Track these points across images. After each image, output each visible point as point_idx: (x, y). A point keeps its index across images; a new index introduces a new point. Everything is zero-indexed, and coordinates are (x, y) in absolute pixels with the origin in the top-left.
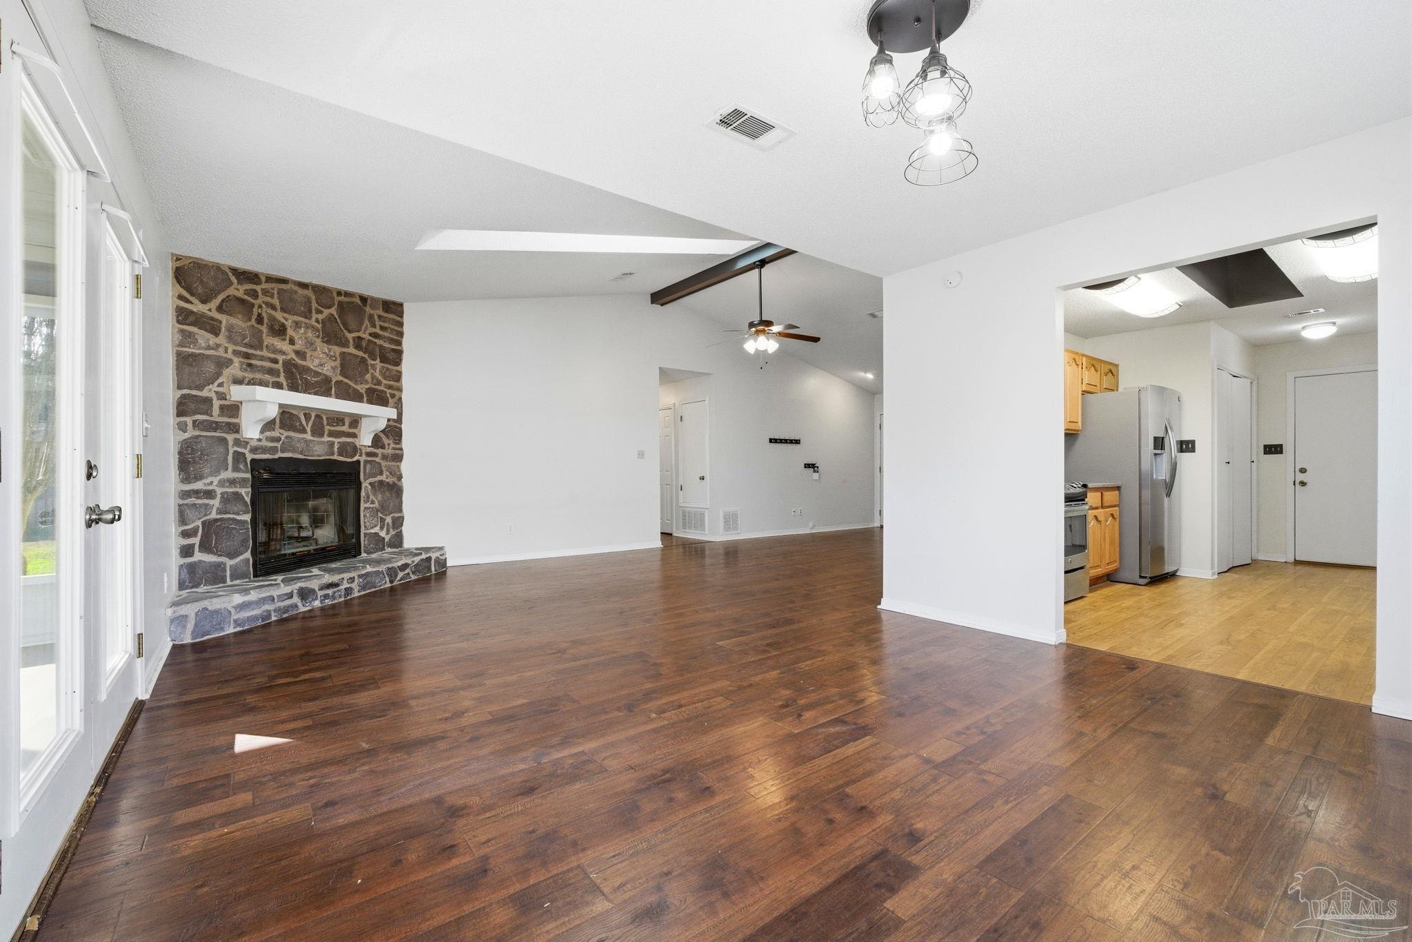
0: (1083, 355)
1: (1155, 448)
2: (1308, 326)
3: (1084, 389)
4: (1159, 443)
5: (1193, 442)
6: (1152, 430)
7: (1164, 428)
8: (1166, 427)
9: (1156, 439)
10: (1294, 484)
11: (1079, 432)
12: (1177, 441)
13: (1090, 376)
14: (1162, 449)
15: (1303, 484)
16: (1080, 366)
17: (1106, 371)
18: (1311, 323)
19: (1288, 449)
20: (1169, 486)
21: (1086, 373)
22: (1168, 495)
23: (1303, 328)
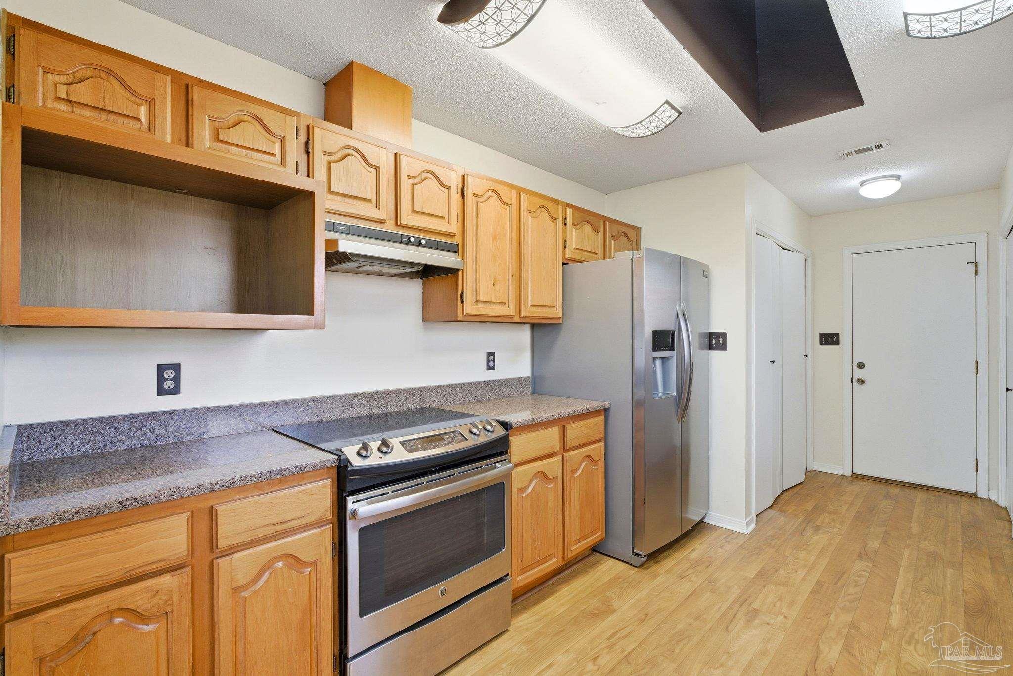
5: (724, 336)
10: (852, 382)
15: (861, 382)
19: (845, 339)
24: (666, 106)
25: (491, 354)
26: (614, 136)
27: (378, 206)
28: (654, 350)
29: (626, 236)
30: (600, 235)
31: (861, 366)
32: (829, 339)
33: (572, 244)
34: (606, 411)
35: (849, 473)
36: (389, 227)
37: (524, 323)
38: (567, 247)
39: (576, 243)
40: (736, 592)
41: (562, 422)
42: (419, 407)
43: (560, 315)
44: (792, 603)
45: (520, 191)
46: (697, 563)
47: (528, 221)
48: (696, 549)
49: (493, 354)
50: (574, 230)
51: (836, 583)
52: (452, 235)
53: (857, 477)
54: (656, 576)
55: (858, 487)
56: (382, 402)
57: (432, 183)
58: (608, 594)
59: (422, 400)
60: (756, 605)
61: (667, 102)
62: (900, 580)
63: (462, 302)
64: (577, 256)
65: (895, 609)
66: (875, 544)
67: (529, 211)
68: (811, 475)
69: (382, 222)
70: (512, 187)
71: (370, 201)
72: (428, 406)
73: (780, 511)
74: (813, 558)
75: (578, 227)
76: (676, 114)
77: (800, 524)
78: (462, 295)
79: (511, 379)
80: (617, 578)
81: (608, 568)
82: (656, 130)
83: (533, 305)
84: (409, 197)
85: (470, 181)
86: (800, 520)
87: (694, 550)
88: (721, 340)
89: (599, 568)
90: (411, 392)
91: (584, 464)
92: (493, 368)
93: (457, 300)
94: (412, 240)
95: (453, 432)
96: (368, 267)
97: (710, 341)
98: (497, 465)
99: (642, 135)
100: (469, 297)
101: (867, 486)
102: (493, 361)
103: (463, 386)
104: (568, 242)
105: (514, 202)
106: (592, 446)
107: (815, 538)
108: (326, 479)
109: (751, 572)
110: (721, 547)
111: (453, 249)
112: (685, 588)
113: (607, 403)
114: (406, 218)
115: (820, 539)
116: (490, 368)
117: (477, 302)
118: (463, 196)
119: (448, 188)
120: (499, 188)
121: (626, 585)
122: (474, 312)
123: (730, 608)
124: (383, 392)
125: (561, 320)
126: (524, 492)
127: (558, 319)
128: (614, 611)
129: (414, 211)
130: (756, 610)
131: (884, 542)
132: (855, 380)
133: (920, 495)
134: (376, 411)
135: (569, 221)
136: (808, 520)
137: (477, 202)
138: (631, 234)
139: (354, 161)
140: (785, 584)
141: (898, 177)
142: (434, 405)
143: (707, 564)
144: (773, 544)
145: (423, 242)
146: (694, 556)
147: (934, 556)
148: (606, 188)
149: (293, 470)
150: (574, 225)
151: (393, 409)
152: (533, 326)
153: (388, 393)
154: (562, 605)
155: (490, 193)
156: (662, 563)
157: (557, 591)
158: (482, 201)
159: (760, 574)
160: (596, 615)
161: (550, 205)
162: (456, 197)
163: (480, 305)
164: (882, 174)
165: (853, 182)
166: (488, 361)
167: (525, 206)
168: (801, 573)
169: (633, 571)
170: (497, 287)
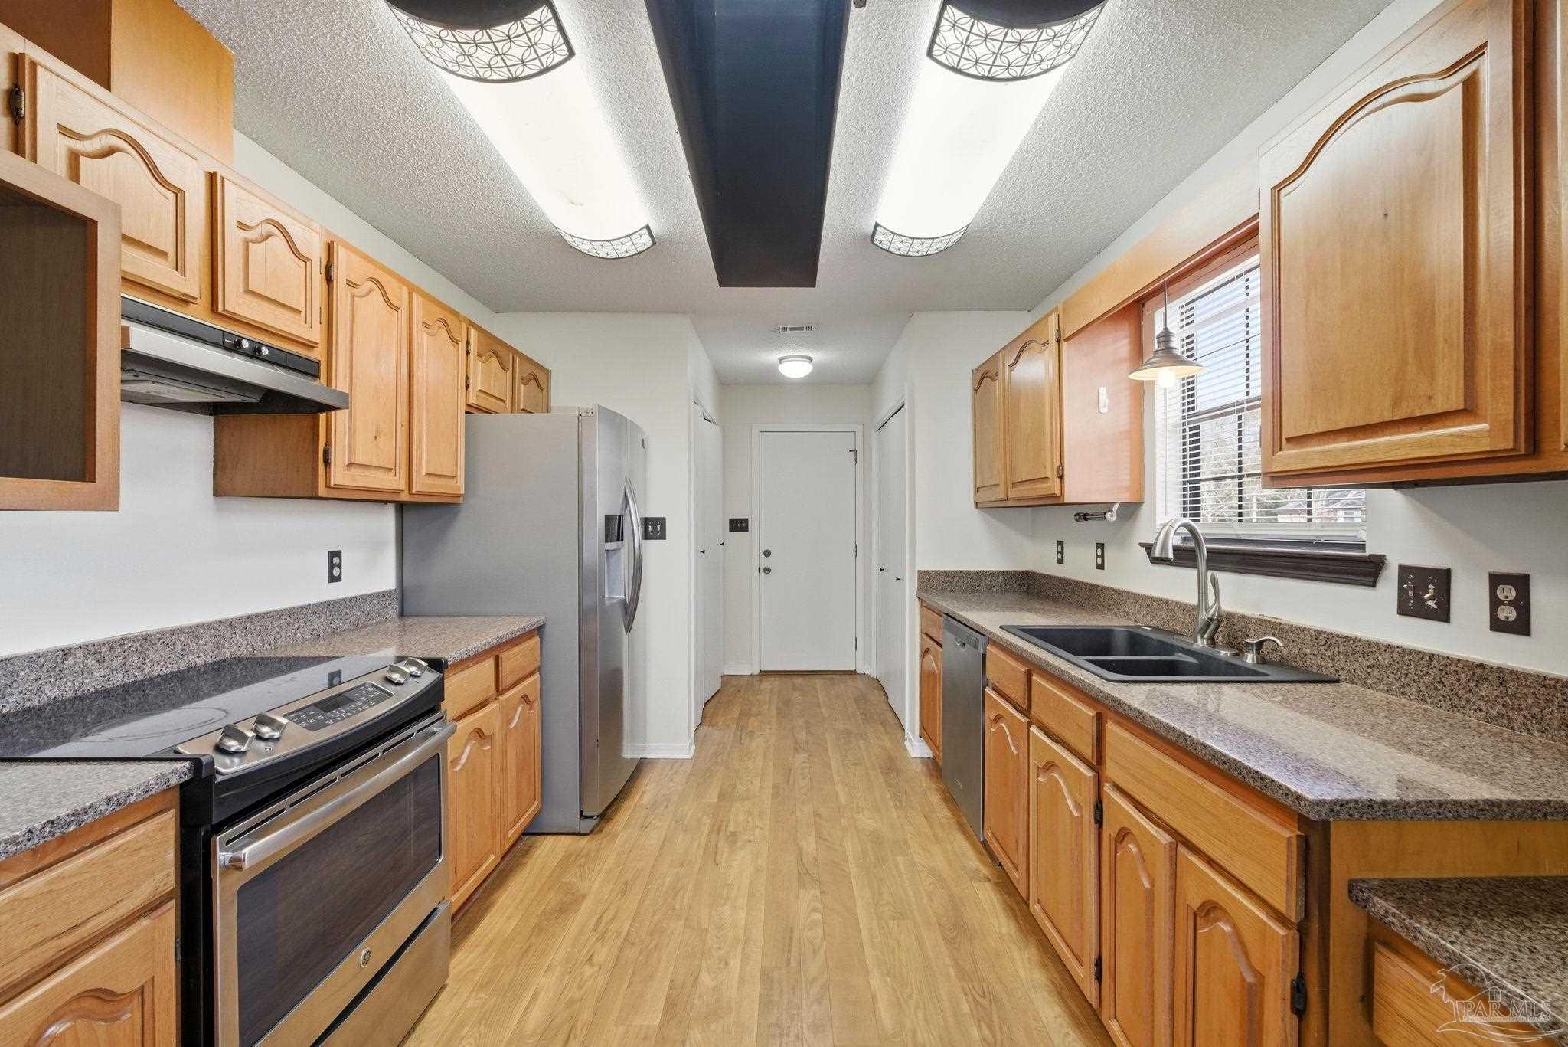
0: (471, 324)
1: (608, 539)
2: (786, 358)
3: (472, 400)
4: (614, 528)
5: (662, 521)
6: (604, 505)
7: (622, 494)
8: (626, 495)
9: (608, 519)
11: (461, 501)
12: (641, 519)
13: (485, 375)
14: (618, 540)
16: (462, 346)
17: (526, 374)
18: (789, 354)
20: (629, 610)
21: (478, 368)
22: (628, 629)
23: (781, 360)
24: (645, 230)
25: (335, 554)
26: (557, 243)
27: (179, 266)
28: (606, 541)
29: (536, 380)
30: (509, 373)
31: (767, 553)
32: (739, 525)
33: (477, 383)
34: (539, 630)
35: (757, 672)
36: (198, 314)
37: (386, 502)
38: (471, 386)
39: (482, 383)
40: (707, 821)
41: (495, 652)
42: (210, 660)
43: (462, 491)
44: (761, 815)
45: (413, 290)
46: (653, 807)
47: (422, 338)
48: (647, 790)
49: (338, 554)
50: (480, 363)
51: (788, 781)
52: (310, 345)
53: (764, 674)
54: (616, 836)
55: (767, 684)
56: (134, 659)
57: (278, 243)
58: (565, 879)
59: (218, 646)
60: (731, 828)
61: (648, 227)
62: (833, 763)
63: (327, 463)
64: (484, 403)
65: (839, 787)
66: (802, 736)
67: (425, 325)
68: (726, 679)
69: (184, 300)
70: (401, 280)
71: (164, 254)
72: (228, 655)
73: (711, 725)
74: (760, 764)
75: (484, 358)
76: (651, 243)
77: (735, 734)
78: (326, 452)
79: (369, 595)
80: (567, 856)
81: (549, 850)
82: (623, 255)
83: (428, 475)
84: (241, 261)
85: (342, 256)
86: (733, 730)
87: (643, 793)
88: (659, 526)
89: (535, 856)
90: (195, 632)
91: (520, 709)
92: (338, 579)
93: (316, 460)
94: (245, 344)
95: (361, 686)
96: (150, 384)
97: (646, 528)
98: (434, 728)
99: (605, 256)
100: (338, 457)
101: (776, 682)
102: (340, 566)
103: (291, 612)
104: (471, 381)
105: (405, 305)
106: (525, 684)
107: (754, 744)
108: (162, 812)
109: (713, 796)
110: (671, 780)
111: (310, 369)
112: (654, 838)
113: (543, 617)
114: (234, 300)
115: (757, 744)
116: (333, 579)
117: (351, 465)
118: (329, 279)
119: (306, 260)
120: (384, 279)
121: (583, 860)
122: (347, 482)
123: (708, 840)
124: (133, 639)
125: (462, 498)
126: (458, 764)
127: (458, 496)
128: (584, 896)
129: (248, 291)
130: (734, 834)
131: (809, 732)
132: (762, 570)
133: (818, 682)
134: (118, 679)
135: (473, 348)
136: (741, 728)
137: (353, 296)
138: (541, 377)
139: (127, 163)
140: (747, 798)
141: (810, 359)
142: (239, 654)
143: (665, 803)
144: (720, 760)
145: (265, 351)
146: (646, 799)
147: (847, 733)
148: (497, 304)
149: (103, 808)
150: (479, 355)
151: (158, 670)
152: (401, 508)
153: (146, 639)
154: (509, 918)
155: (370, 284)
156: (614, 821)
157: (492, 904)
158: (362, 293)
159: (722, 796)
160: (563, 910)
161: (451, 321)
162: (318, 278)
163: (354, 471)
164: (800, 354)
165: (773, 357)
166: (331, 566)
167: (418, 317)
168: (757, 782)
169: (583, 842)
170: (381, 440)
